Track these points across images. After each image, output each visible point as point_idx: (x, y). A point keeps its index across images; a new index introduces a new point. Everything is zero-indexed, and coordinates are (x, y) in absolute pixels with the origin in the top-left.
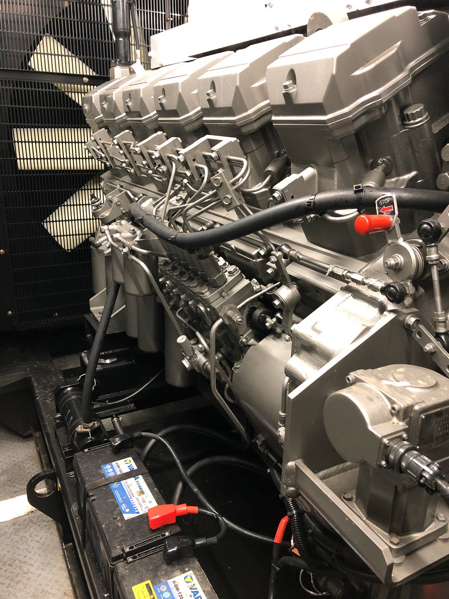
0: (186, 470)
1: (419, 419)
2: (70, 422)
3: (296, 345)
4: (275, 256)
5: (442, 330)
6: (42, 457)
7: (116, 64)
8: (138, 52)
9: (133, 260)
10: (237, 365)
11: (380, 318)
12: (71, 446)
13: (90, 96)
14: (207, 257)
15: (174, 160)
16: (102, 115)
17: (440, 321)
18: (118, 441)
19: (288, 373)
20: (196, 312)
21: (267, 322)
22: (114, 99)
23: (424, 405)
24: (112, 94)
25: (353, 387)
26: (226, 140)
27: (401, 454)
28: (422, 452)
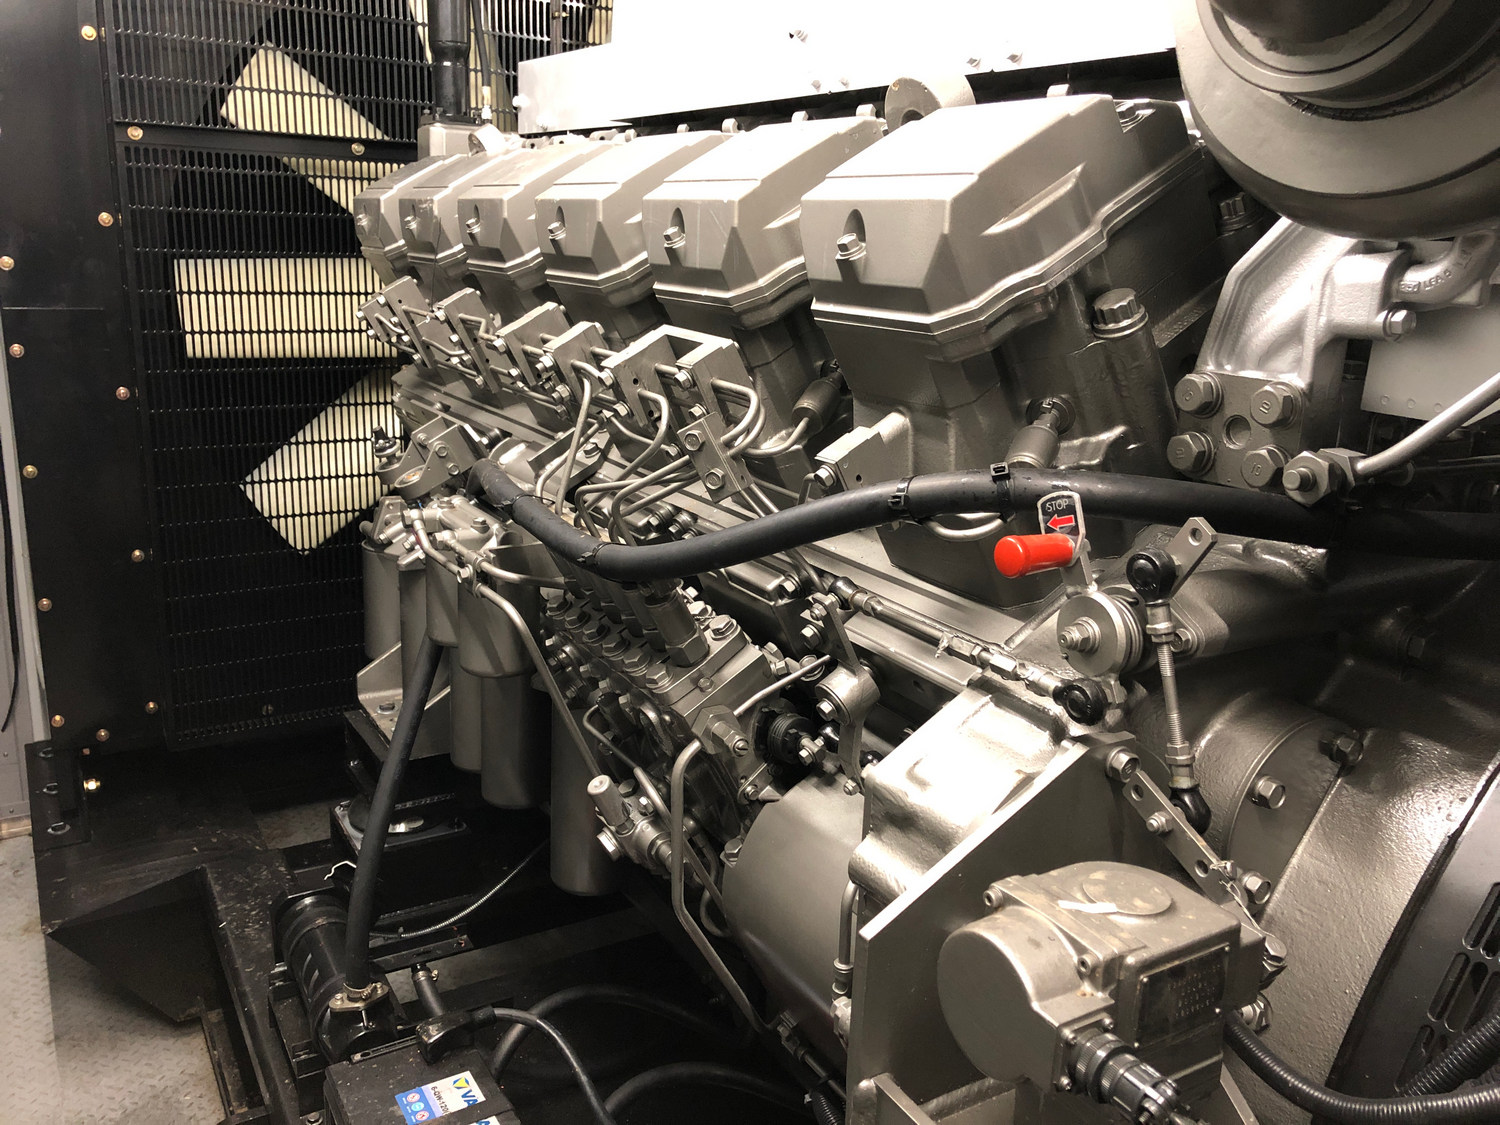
0: (603, 1097)
1: (1136, 986)
2: (312, 984)
3: (872, 812)
4: (821, 603)
5: (1184, 783)
6: (226, 1075)
7: (434, 118)
8: (486, 91)
9: (483, 596)
10: (731, 848)
11: (1054, 754)
12: (314, 1045)
13: (375, 197)
14: (665, 599)
15: (589, 375)
16: (402, 242)
17: (1179, 763)
18: (434, 1034)
19: (857, 875)
20: (634, 722)
21: (803, 747)
22: (436, 212)
23: (1145, 955)
24: (432, 201)
25: (999, 916)
26: (710, 344)
27: (1099, 1061)
28: (1143, 1056)
